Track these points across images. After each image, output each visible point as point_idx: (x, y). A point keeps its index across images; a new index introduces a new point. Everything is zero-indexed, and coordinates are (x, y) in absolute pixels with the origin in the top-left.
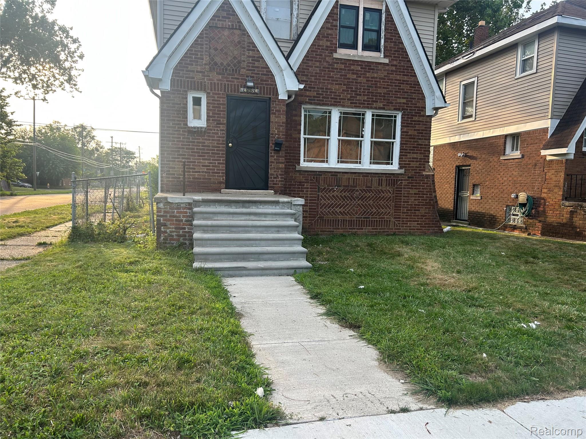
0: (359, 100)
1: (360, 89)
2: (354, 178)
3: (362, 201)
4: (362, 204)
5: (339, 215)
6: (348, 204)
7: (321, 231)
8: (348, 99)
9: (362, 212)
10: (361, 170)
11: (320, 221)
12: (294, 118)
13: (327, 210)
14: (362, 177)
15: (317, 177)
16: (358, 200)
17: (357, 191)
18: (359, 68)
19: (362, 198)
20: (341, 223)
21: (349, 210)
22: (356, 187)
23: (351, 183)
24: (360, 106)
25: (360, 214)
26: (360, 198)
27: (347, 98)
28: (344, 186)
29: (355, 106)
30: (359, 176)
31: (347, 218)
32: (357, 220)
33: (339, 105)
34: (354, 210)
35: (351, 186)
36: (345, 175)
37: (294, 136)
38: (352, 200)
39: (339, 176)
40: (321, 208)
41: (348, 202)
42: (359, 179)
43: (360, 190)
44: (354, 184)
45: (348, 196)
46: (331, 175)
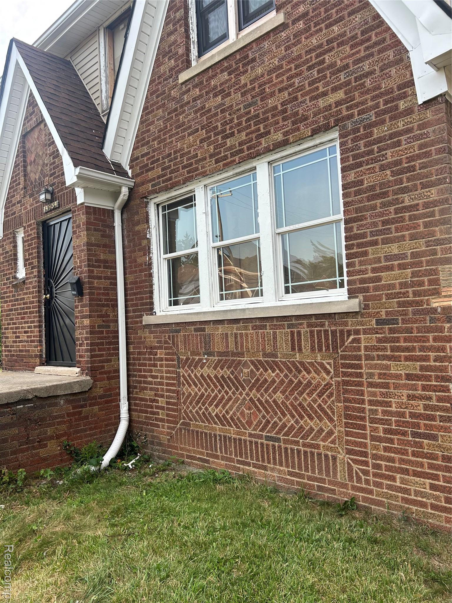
0: (230, 148)
3: (258, 390)
5: (216, 423)
6: (230, 399)
11: (185, 432)
13: (194, 408)
15: (173, 336)
16: (251, 390)
17: (245, 365)
19: (258, 385)
21: (234, 413)
22: (242, 354)
23: (232, 347)
25: (257, 425)
26: (253, 386)
28: (220, 354)
32: (251, 442)
34: (242, 413)
35: (234, 354)
36: (218, 329)
38: (237, 389)
39: (208, 330)
40: (184, 403)
41: (230, 393)
42: (247, 335)
43: (252, 362)
45: (229, 377)
46: (196, 330)
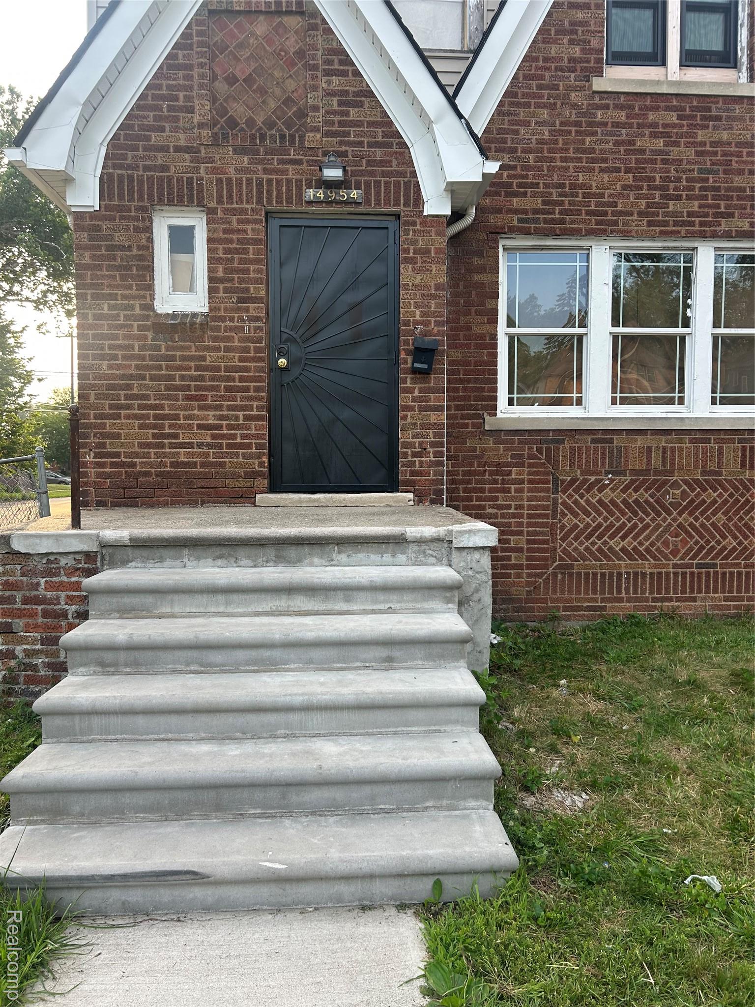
0: (675, 214)
1: (678, 180)
2: (664, 448)
3: (690, 514)
4: (691, 525)
5: (620, 559)
6: (647, 526)
7: (566, 609)
8: (640, 214)
9: (691, 549)
10: (687, 421)
11: (563, 578)
12: (476, 278)
13: (581, 543)
14: (691, 442)
15: (548, 449)
16: (680, 514)
17: (675, 485)
18: (673, 118)
19: (691, 508)
20: (628, 582)
21: (652, 544)
22: (672, 473)
23: (656, 461)
24: (679, 232)
25: (686, 554)
26: (686, 508)
27: (635, 210)
28: (634, 472)
29: (661, 232)
30: (681, 441)
31: (647, 566)
32: (676, 574)
33: (612, 232)
34: (666, 543)
35: (657, 472)
36: (636, 440)
37: (476, 329)
39: (617, 441)
40: (563, 539)
41: (647, 520)
42: (681, 450)
43: (686, 482)
44: (664, 465)
45: (647, 502)
46: (593, 441)
